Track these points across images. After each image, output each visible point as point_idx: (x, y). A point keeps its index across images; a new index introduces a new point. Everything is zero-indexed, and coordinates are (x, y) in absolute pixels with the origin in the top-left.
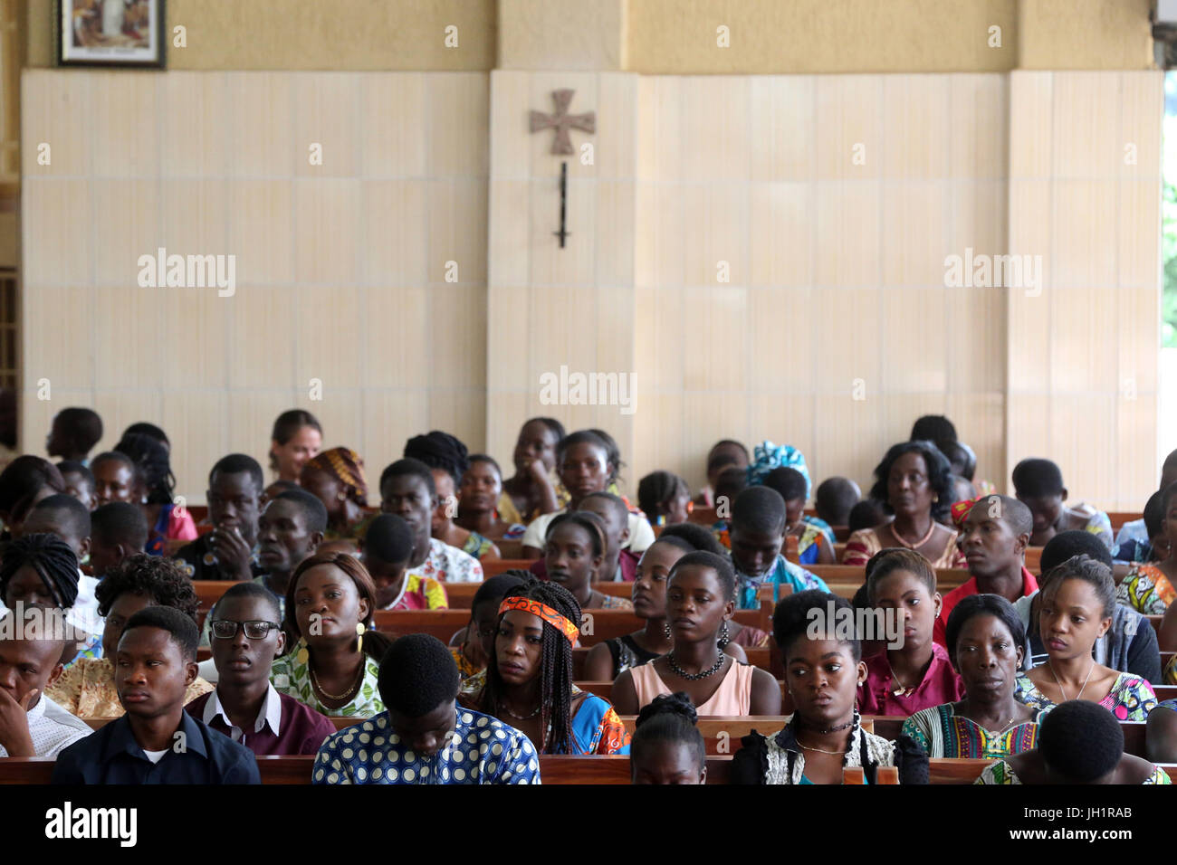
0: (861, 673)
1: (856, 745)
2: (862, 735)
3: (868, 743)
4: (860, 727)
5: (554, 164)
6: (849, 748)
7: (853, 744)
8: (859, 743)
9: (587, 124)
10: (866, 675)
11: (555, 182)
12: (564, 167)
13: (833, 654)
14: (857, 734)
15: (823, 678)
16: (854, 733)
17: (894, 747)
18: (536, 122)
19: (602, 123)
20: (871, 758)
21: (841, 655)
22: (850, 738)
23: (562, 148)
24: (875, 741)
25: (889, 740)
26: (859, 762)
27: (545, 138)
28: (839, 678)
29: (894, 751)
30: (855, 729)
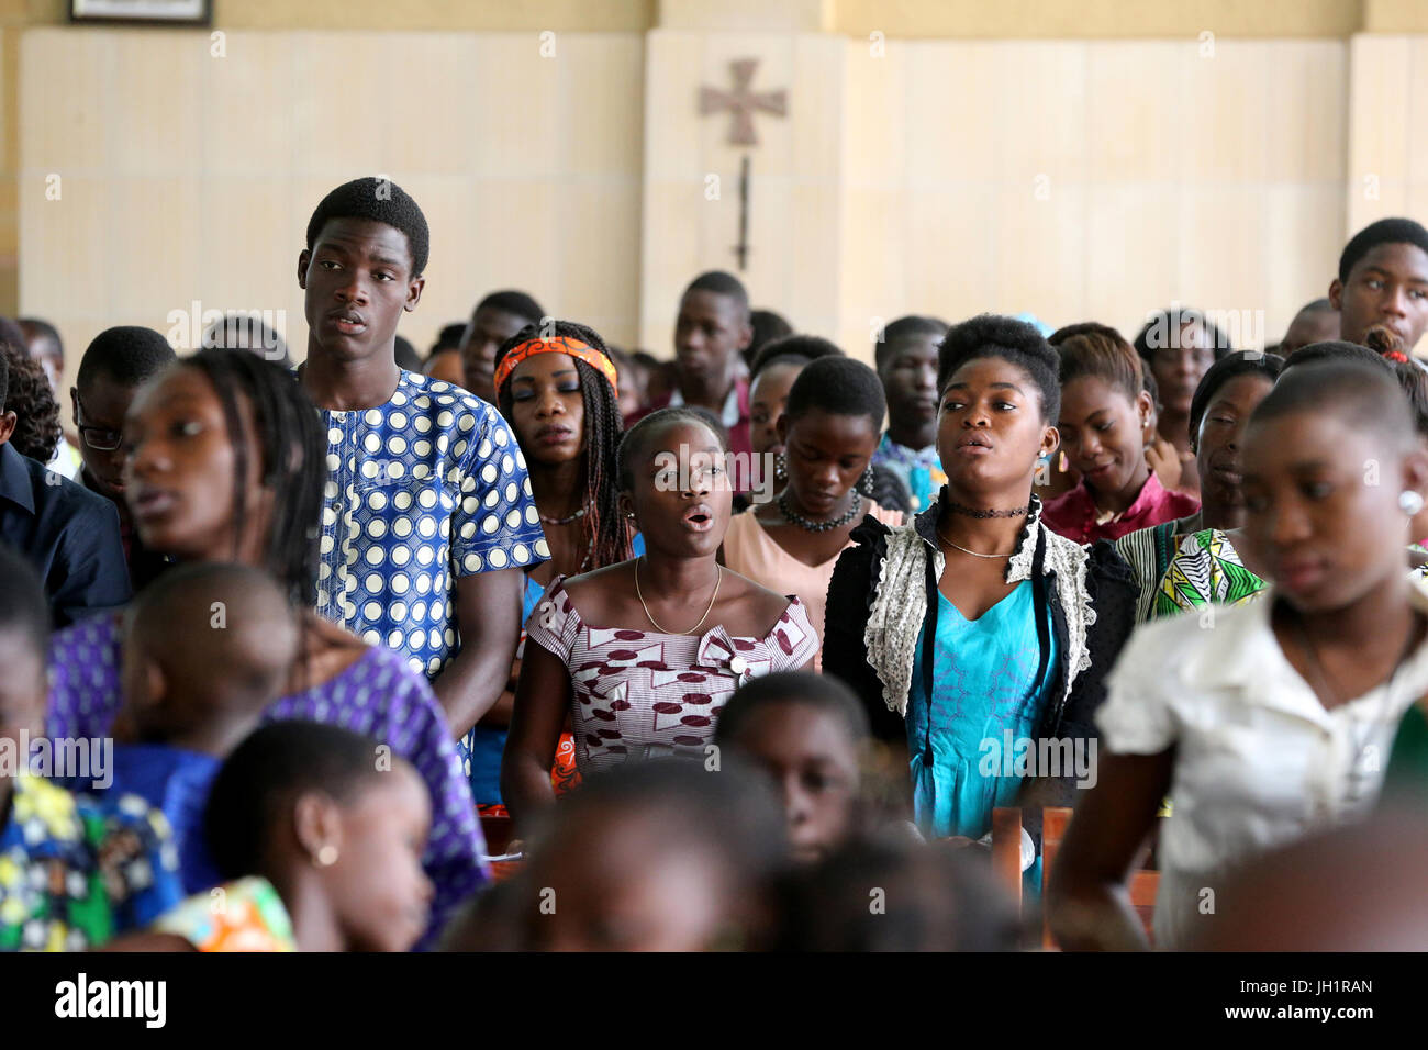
0: (1048, 442)
1: (1029, 545)
2: (1041, 533)
3: (1049, 543)
4: (1038, 520)
5: (731, 159)
6: (1017, 549)
7: (1026, 543)
8: (1035, 543)
9: (777, 104)
10: (1055, 446)
11: (734, 183)
12: (746, 165)
13: (1009, 386)
14: (1033, 529)
15: (983, 414)
16: (1028, 528)
17: (1087, 556)
18: (708, 101)
19: (796, 104)
20: (1048, 566)
21: (1019, 391)
22: (1022, 534)
23: (743, 137)
24: (1058, 543)
25: (1081, 542)
26: (1028, 570)
27: (720, 123)
28: (1009, 421)
29: (1087, 562)
30: (1029, 521)
